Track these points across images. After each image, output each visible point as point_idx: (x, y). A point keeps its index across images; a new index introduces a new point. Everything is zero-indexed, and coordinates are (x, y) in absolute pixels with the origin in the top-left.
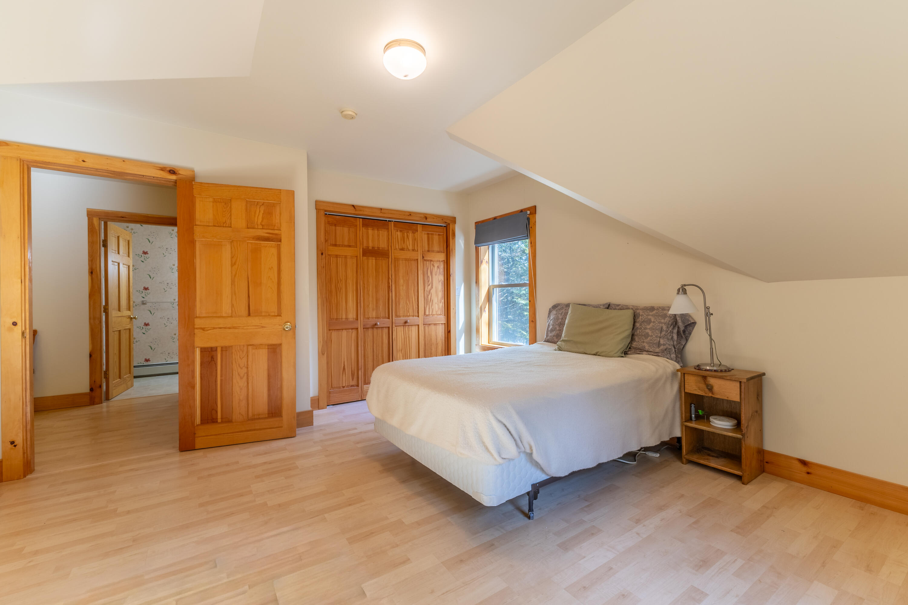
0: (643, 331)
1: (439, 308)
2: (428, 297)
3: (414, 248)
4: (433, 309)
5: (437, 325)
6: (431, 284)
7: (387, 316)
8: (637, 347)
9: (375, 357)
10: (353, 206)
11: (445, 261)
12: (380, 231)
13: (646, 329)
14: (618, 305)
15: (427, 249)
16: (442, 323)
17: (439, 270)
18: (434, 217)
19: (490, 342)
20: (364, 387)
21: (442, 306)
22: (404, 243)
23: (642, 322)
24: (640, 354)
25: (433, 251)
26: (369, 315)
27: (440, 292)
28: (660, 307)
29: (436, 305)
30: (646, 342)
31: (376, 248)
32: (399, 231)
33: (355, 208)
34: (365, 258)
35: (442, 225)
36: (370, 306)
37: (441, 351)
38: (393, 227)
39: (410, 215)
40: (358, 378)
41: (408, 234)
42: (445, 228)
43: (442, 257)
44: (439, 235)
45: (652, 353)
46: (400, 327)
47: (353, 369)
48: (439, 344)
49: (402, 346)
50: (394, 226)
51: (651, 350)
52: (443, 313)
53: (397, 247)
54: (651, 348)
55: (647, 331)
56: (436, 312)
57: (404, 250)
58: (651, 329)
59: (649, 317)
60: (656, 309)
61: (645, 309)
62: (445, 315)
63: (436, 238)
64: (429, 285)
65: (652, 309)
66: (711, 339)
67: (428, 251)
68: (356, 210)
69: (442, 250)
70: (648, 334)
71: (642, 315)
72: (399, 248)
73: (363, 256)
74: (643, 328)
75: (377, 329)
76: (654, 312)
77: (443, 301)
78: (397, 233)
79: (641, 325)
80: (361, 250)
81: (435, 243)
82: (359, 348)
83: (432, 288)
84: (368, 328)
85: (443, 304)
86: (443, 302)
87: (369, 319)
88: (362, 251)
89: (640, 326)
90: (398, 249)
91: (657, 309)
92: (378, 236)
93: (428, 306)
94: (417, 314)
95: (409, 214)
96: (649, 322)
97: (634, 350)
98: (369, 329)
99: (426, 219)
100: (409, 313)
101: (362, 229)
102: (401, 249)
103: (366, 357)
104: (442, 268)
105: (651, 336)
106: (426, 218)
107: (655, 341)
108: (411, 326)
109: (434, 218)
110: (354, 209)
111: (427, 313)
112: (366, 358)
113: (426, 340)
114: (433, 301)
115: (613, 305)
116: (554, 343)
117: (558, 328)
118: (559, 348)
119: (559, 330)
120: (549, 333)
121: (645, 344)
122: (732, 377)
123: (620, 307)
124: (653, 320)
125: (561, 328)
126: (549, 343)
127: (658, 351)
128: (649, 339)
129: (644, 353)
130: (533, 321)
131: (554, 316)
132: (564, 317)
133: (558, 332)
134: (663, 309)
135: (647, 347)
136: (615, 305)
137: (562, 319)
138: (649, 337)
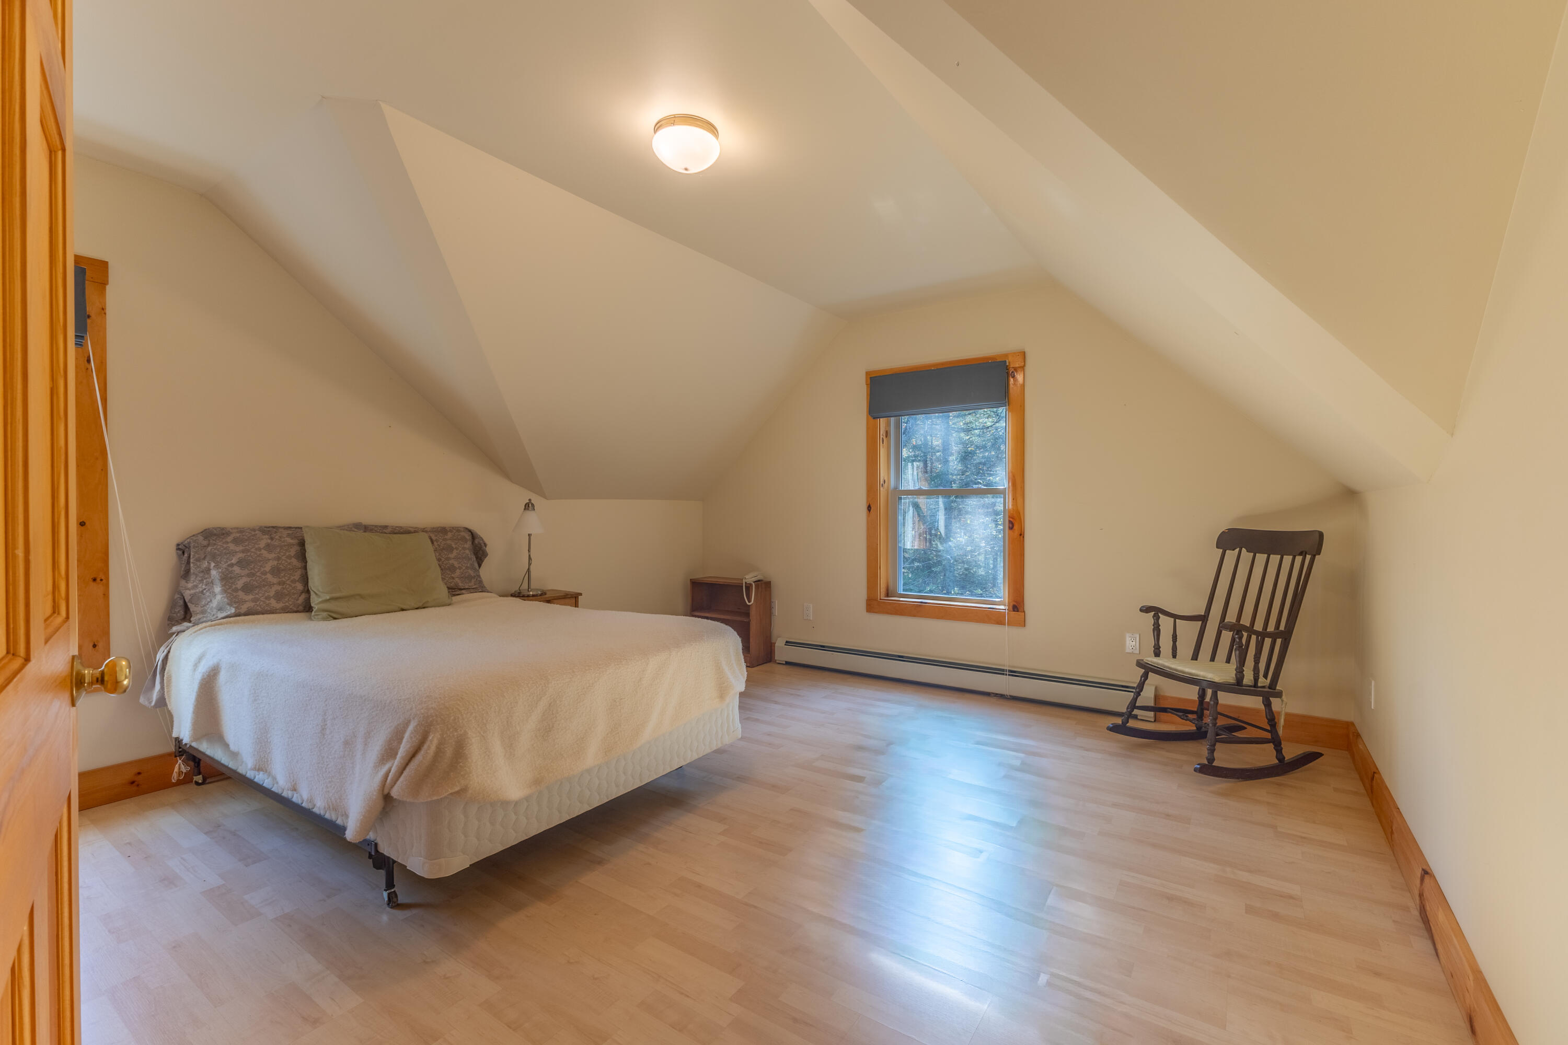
0: (447, 562)
14: (386, 527)
23: (442, 550)
24: (462, 594)
28: (453, 528)
30: (459, 577)
45: (471, 590)
51: (467, 587)
54: (465, 584)
55: (451, 562)
58: (456, 558)
59: (448, 542)
66: (530, 558)
70: (453, 565)
71: (436, 540)
74: (443, 559)
76: (449, 535)
91: (451, 531)
105: (460, 568)
107: (465, 574)
115: (373, 526)
116: (273, 613)
117: (276, 579)
118: (330, 614)
119: (279, 584)
120: (241, 594)
121: (457, 579)
122: (571, 595)
123: (391, 530)
124: (454, 546)
125: (283, 579)
126: (261, 616)
127: (474, 587)
128: (458, 572)
129: (463, 591)
130: (98, 580)
131: (238, 557)
132: (282, 554)
133: (279, 588)
134: (457, 529)
135: (460, 584)
136: (376, 526)
137: (278, 559)
138: (458, 570)
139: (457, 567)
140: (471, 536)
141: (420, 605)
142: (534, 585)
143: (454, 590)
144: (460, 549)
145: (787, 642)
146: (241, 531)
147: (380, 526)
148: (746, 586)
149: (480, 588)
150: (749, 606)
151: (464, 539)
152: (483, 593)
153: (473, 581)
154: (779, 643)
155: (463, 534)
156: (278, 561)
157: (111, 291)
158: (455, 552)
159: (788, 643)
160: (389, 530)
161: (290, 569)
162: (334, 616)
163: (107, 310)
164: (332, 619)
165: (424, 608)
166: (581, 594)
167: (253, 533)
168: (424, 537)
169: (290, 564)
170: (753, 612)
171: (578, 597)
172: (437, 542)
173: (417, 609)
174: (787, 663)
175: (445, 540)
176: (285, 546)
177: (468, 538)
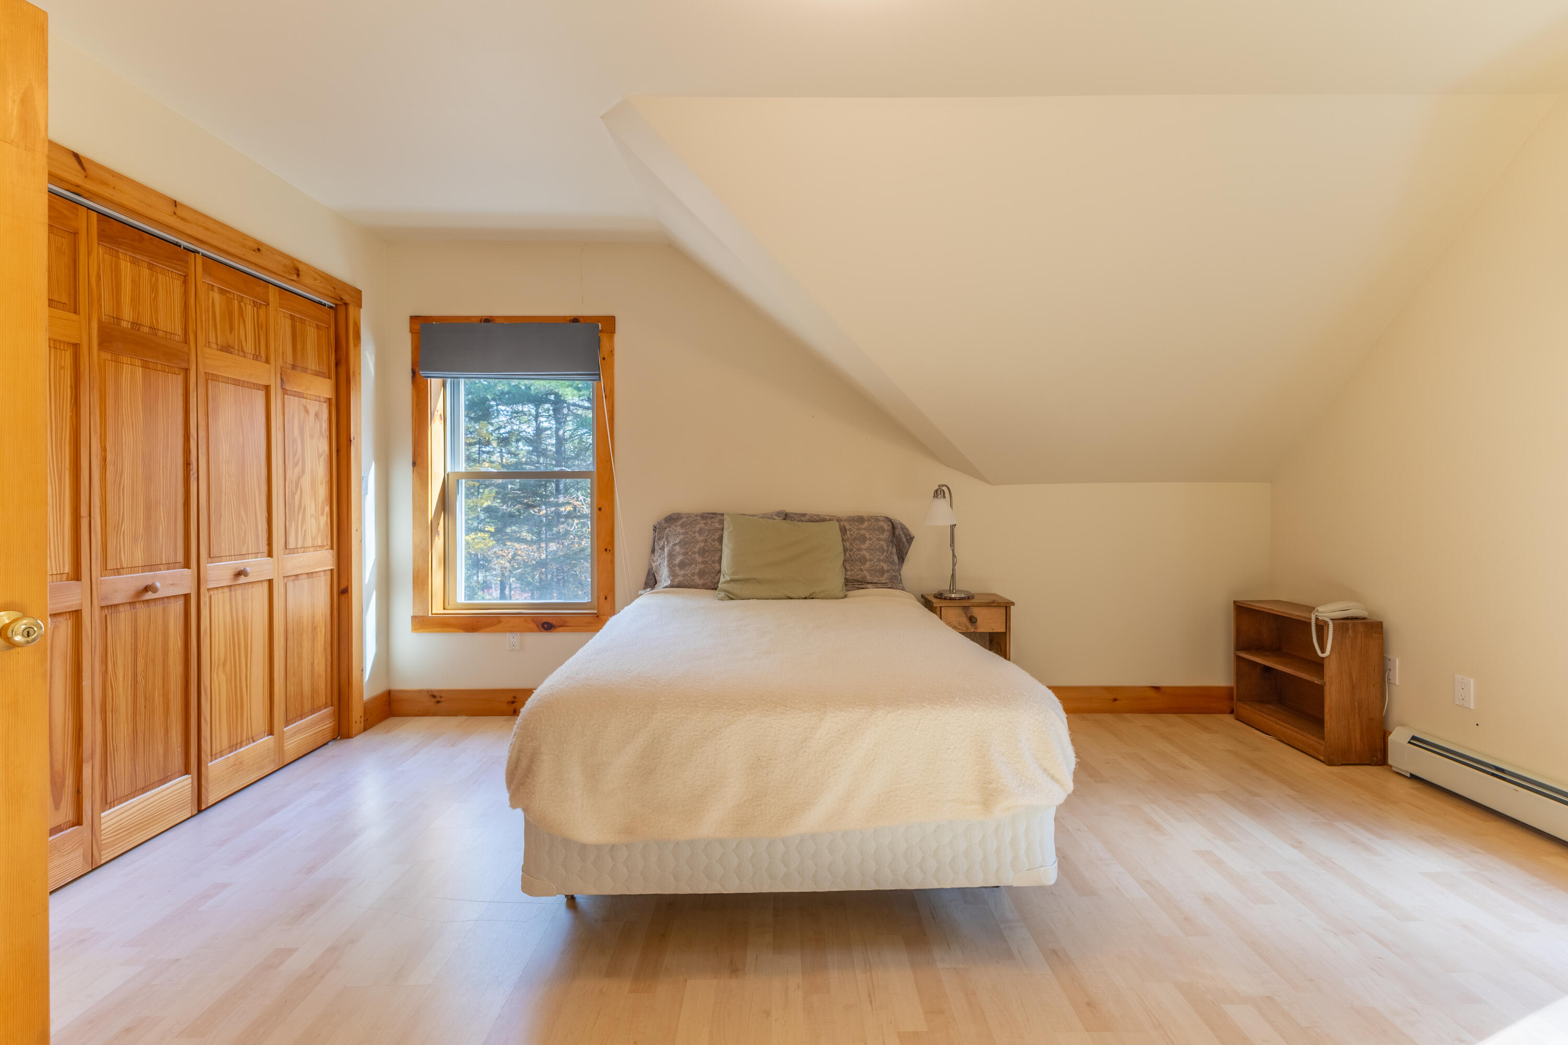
0: (856, 553)
1: (319, 530)
2: (293, 498)
3: (258, 352)
4: (305, 531)
5: (314, 575)
6: (300, 463)
7: (180, 558)
8: (854, 578)
9: (141, 701)
10: (76, 156)
11: (334, 402)
12: (160, 276)
13: (860, 550)
14: (804, 515)
15: (290, 360)
16: (324, 571)
17: (318, 425)
18: (317, 276)
19: (447, 606)
20: (103, 821)
21: (327, 522)
22: (231, 332)
23: (853, 540)
24: (864, 588)
25: (305, 370)
26: (120, 559)
27: (322, 484)
28: (871, 517)
29: (313, 520)
30: (866, 570)
31: (146, 330)
32: (216, 289)
33: (84, 169)
34: (106, 356)
35: (324, 302)
36: (126, 526)
37: (323, 647)
38: (201, 270)
39: (259, 250)
40: (78, 792)
41: (243, 304)
42: (332, 312)
43: (324, 388)
44: (318, 327)
45: (879, 584)
46: (220, 591)
47: (58, 766)
48: (319, 630)
49: (226, 652)
50: (203, 270)
51: (875, 581)
52: (327, 543)
53: (212, 339)
54: (873, 578)
55: (864, 553)
56: (313, 539)
57: (231, 353)
58: (867, 549)
59: (862, 532)
60: (866, 519)
61: (851, 520)
62: (332, 548)
63: (311, 333)
64: (296, 465)
65: (860, 519)
66: (954, 556)
67: (294, 367)
68: (86, 177)
69: (325, 370)
70: (864, 557)
71: (850, 530)
72: (217, 344)
73: (102, 345)
74: (855, 550)
75: (149, 606)
76: (866, 524)
77: (327, 509)
78: (211, 292)
79: (851, 544)
80: (95, 325)
81: (309, 346)
82: (86, 683)
83: (303, 472)
84: (116, 606)
85: (327, 517)
86: (327, 513)
87: (119, 574)
88: (99, 330)
89: (850, 546)
90: (214, 346)
91: (868, 520)
92: (154, 288)
93: (293, 523)
94: (265, 549)
95: (255, 247)
96: (863, 539)
97: (851, 583)
98: (121, 609)
99: (298, 275)
100: (245, 546)
101: (98, 253)
102: (223, 346)
103: (109, 708)
104: (325, 422)
105: (871, 560)
106: (297, 272)
107: (878, 567)
108: (251, 586)
109: (316, 279)
110: (82, 172)
111: (292, 545)
112: (109, 714)
113: (290, 619)
114: (305, 508)
115: (793, 513)
116: (696, 588)
117: (701, 559)
118: (728, 594)
119: (703, 563)
120: (677, 569)
121: (865, 572)
122: (998, 603)
123: (808, 517)
124: (868, 536)
125: (706, 559)
126: (686, 589)
127: (884, 582)
128: (868, 564)
129: (869, 586)
130: (608, 550)
131: (680, 538)
132: (709, 537)
133: (702, 566)
134: (876, 519)
135: (868, 578)
136: (796, 514)
137: (706, 541)
138: (868, 562)
139: (868, 558)
140: (891, 526)
141: (807, 594)
142: (959, 586)
143: (854, 583)
144: (874, 539)
145: (1414, 738)
146: (689, 515)
147: (800, 514)
148: (1317, 625)
149: (894, 582)
150: (1323, 658)
151: (882, 530)
152: (892, 590)
153: (886, 575)
154: (1398, 738)
155: (881, 523)
156: (705, 543)
157: (618, 338)
158: (868, 542)
159: (1415, 741)
160: (806, 518)
161: (712, 551)
162: (731, 597)
163: (615, 352)
164: (728, 598)
165: (812, 598)
166: (1013, 604)
167: (695, 518)
168: (835, 526)
169: (713, 546)
170: (1331, 670)
171: (1010, 607)
172: (850, 532)
173: (806, 598)
174: (1414, 777)
175: (860, 529)
176: (712, 530)
177: (886, 528)
